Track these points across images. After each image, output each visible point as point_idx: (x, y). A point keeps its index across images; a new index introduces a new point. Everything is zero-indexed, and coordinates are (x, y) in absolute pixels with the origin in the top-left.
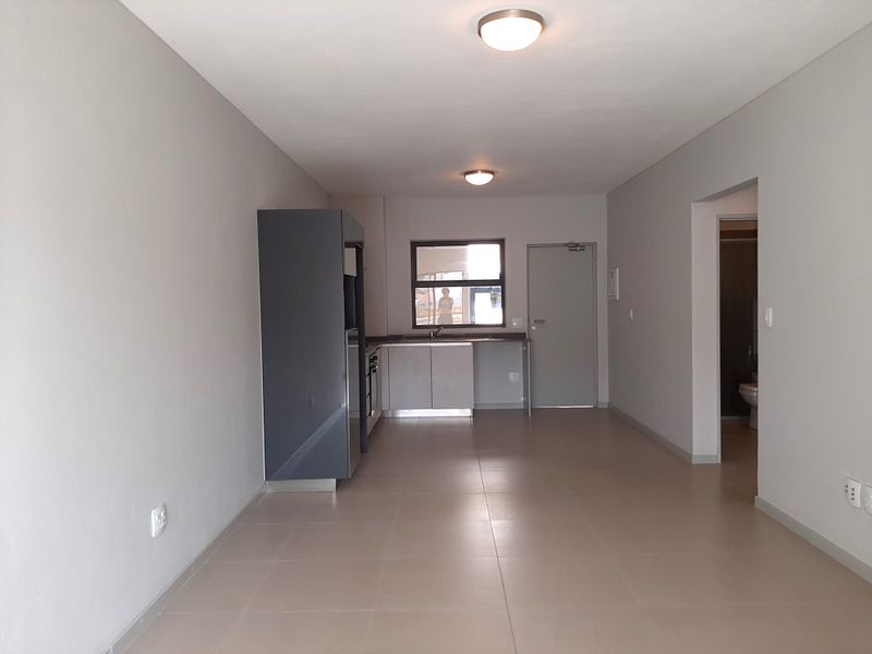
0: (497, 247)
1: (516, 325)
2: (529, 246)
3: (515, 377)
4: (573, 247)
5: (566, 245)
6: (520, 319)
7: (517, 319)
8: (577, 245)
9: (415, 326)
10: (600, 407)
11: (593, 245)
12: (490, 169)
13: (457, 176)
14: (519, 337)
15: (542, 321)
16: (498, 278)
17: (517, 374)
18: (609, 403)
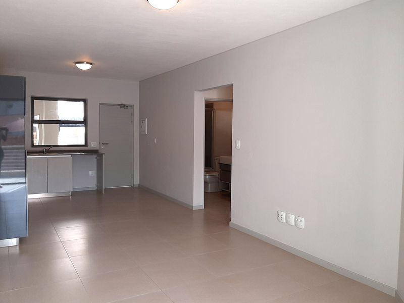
0: (82, 103)
1: (93, 145)
2: (100, 104)
3: (93, 173)
4: (123, 106)
5: (119, 105)
6: (96, 143)
7: (93, 143)
8: (124, 105)
9: (33, 146)
10: (134, 186)
11: (133, 106)
12: (90, 62)
13: (71, 63)
14: (94, 152)
15: (107, 144)
16: (83, 120)
17: (93, 171)
18: (139, 184)
